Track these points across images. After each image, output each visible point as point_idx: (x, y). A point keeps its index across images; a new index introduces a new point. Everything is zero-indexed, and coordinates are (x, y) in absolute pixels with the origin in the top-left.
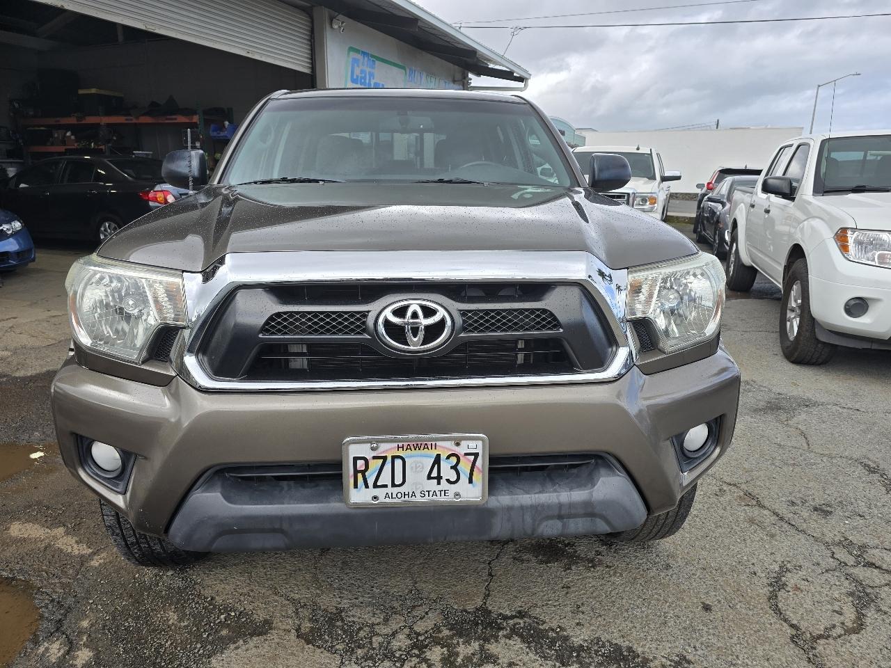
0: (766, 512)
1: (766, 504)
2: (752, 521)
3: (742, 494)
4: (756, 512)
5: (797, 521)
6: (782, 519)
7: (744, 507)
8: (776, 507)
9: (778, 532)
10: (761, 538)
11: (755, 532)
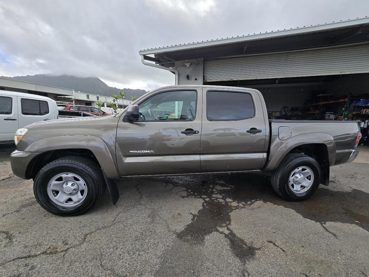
0: (39, 253)
1: (44, 256)
2: (40, 245)
3: (58, 250)
4: (42, 249)
5: (22, 262)
6: (29, 257)
7: (49, 246)
8: (38, 259)
9: (25, 251)
10: (29, 243)
11: (34, 242)
